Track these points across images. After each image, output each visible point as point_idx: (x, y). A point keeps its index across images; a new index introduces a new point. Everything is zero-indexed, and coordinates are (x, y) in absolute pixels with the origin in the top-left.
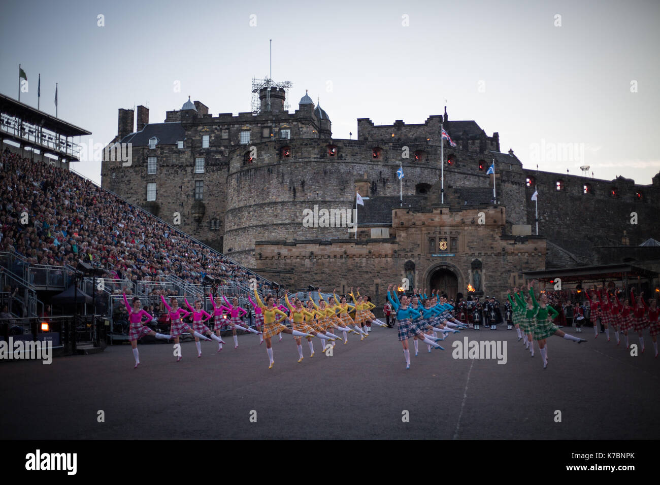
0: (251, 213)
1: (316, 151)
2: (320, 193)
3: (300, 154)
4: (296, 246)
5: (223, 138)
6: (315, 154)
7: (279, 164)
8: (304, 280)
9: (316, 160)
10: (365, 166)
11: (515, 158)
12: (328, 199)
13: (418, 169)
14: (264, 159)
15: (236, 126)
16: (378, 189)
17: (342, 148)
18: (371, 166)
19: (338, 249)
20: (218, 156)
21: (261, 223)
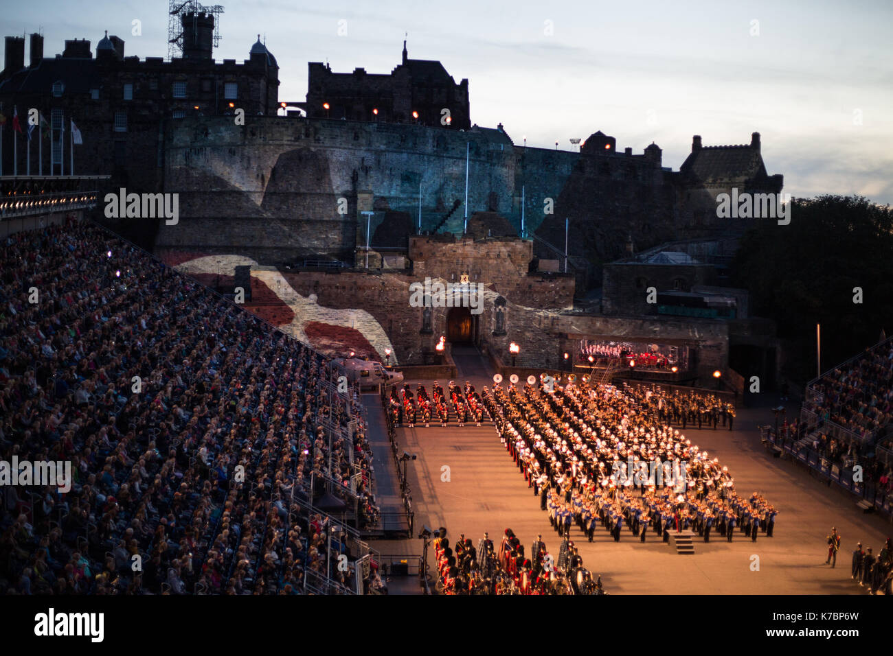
0: (207, 201)
1: (290, 132)
2: (294, 183)
3: (270, 135)
4: (298, 272)
5: (152, 88)
6: (288, 136)
7: (244, 144)
8: (308, 313)
9: (289, 143)
10: (345, 151)
11: (505, 133)
12: (302, 190)
13: (405, 156)
14: (223, 138)
15: (168, 74)
16: (360, 179)
17: (320, 129)
18: (352, 151)
19: (347, 279)
20: (145, 112)
21: (220, 216)
